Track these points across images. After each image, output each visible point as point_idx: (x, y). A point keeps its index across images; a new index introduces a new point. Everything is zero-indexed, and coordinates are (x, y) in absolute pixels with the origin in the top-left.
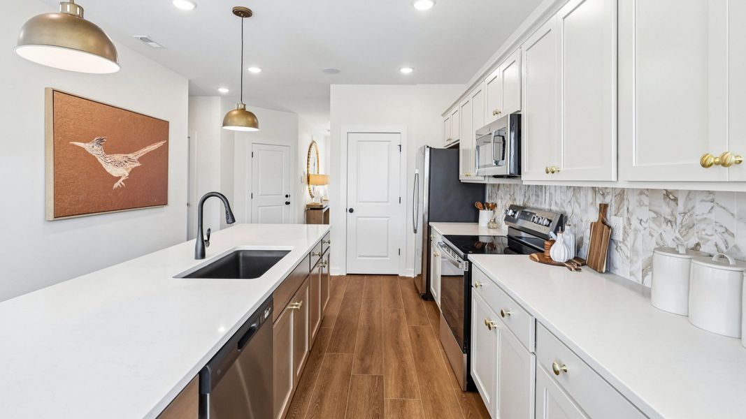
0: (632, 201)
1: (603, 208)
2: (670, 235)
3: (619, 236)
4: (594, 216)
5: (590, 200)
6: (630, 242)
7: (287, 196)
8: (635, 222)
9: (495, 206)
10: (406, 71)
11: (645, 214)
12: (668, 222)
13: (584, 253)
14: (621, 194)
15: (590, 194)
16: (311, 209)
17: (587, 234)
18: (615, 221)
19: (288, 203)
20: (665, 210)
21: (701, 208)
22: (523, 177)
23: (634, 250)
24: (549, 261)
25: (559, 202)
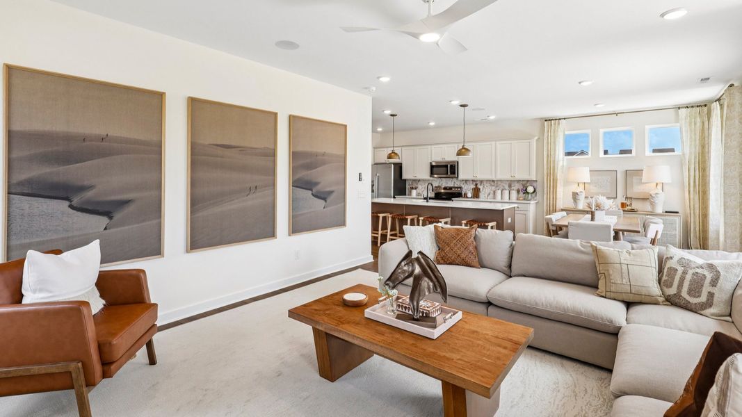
0: (485, 182)
1: (476, 185)
2: (496, 188)
3: (481, 190)
4: (473, 186)
6: (484, 190)
11: (488, 185)
12: (495, 186)
14: (482, 181)
15: (471, 182)
18: (479, 186)
20: (492, 183)
21: (499, 183)
22: (458, 178)
25: (460, 184)
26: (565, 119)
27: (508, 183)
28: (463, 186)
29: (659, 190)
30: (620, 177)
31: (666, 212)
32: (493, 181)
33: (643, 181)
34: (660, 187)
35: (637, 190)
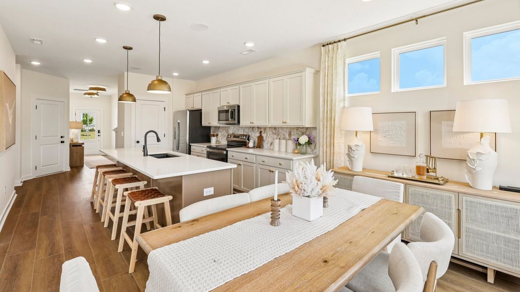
0: (268, 130)
1: (261, 132)
2: (275, 136)
3: (265, 139)
4: (258, 135)
5: (257, 130)
6: (267, 139)
7: (62, 137)
8: (268, 135)
9: (217, 135)
10: (176, 74)
11: (270, 133)
12: (275, 134)
13: (256, 145)
14: (265, 128)
15: (257, 129)
16: (73, 146)
17: (257, 139)
18: (264, 135)
19: (62, 142)
20: (274, 131)
21: (280, 130)
22: (241, 124)
23: (268, 142)
24: (249, 147)
25: (247, 132)
26: (345, 40)
27: (288, 131)
28: (250, 134)
29: (486, 146)
30: (422, 121)
31: (501, 188)
32: (275, 128)
33: (455, 130)
34: (487, 140)
35: (448, 144)
